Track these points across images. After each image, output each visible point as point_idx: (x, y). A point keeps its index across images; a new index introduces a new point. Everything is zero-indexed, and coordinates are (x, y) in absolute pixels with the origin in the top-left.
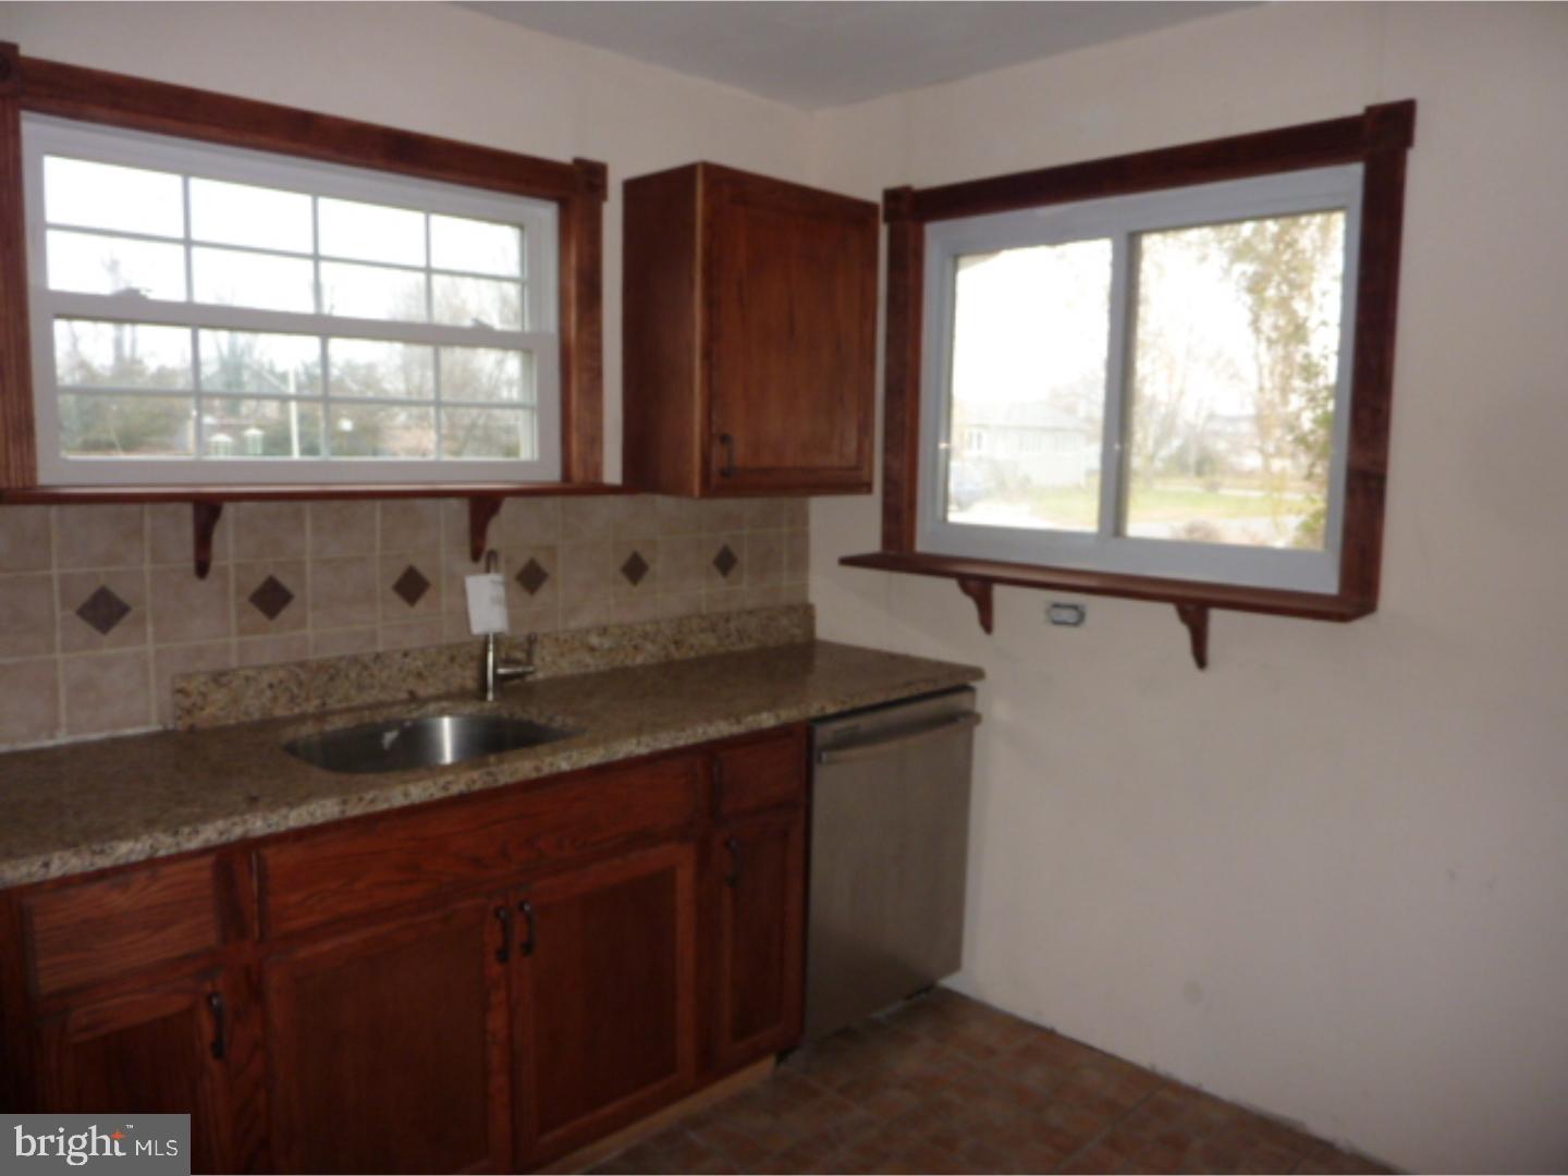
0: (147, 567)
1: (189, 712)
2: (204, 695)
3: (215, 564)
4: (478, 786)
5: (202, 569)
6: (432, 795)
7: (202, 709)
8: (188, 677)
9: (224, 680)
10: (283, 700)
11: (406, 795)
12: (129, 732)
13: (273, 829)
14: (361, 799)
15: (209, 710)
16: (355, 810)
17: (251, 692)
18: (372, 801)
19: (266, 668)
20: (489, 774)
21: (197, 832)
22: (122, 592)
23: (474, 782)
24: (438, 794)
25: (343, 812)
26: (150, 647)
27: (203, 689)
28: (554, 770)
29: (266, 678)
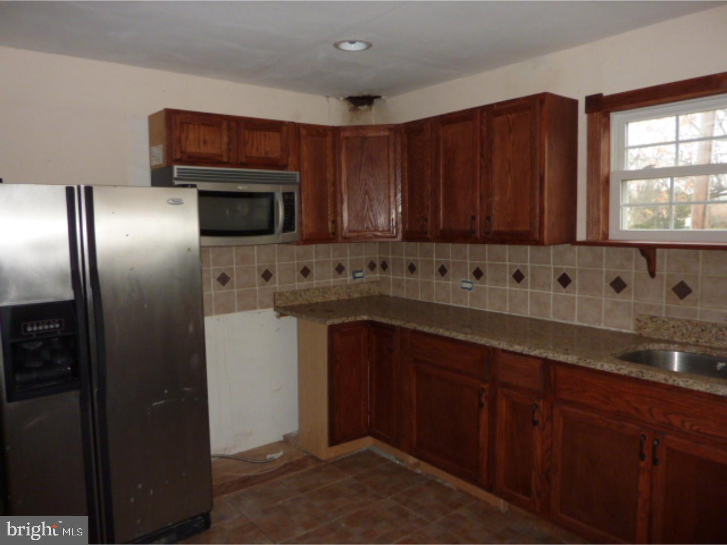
0: (633, 271)
1: (640, 329)
2: (646, 323)
3: (657, 273)
4: (634, 375)
5: (652, 274)
6: (612, 370)
7: (645, 329)
8: (641, 315)
9: (654, 319)
10: (679, 334)
11: (602, 366)
12: (624, 331)
13: (554, 359)
14: (585, 361)
15: (647, 330)
16: (582, 364)
17: (665, 327)
18: (589, 363)
19: (673, 319)
20: (642, 372)
21: (534, 350)
22: (625, 279)
23: (632, 372)
24: (615, 371)
25: (578, 363)
26: (633, 301)
27: (646, 321)
28: (675, 384)
29: (672, 323)
